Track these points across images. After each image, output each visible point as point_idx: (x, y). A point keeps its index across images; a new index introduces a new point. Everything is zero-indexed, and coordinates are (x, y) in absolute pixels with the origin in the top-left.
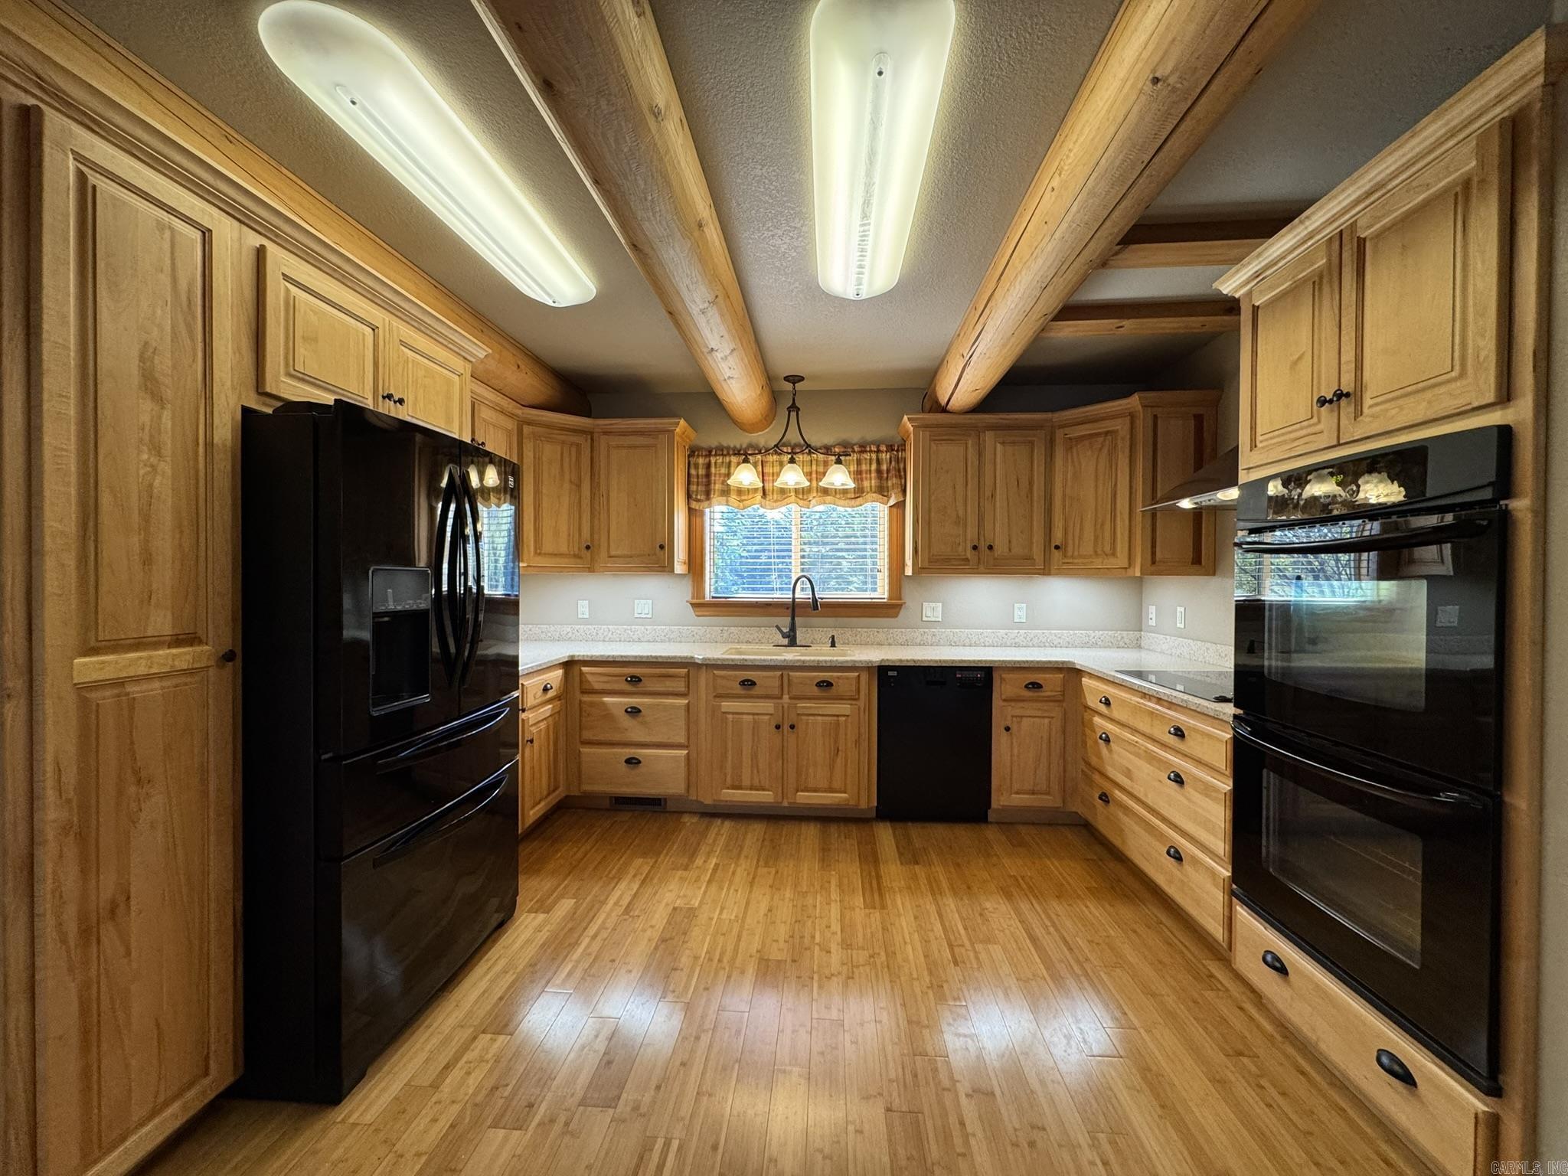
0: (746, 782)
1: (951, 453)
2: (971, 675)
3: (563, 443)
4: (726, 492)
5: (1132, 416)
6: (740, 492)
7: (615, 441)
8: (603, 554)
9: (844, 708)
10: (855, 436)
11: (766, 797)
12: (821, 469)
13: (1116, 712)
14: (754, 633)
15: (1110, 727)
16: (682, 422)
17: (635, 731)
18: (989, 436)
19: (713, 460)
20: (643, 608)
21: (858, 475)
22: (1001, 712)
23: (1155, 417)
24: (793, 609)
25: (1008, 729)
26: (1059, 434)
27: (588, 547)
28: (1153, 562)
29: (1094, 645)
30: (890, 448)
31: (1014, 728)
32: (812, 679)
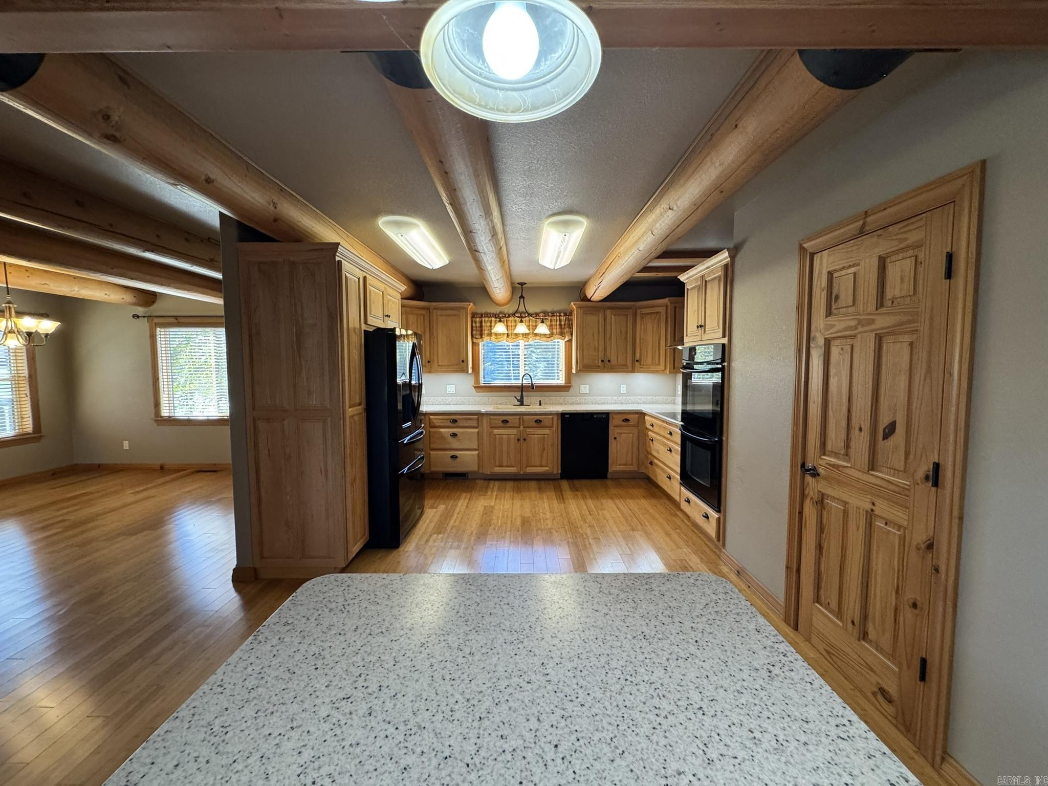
0: (505, 464)
1: (593, 320)
2: (600, 416)
3: (417, 314)
4: (490, 334)
5: (667, 307)
6: (496, 334)
7: (439, 312)
8: (436, 364)
9: (547, 431)
10: (549, 308)
11: (513, 470)
12: (534, 324)
13: (656, 429)
14: (504, 400)
15: (654, 435)
16: (472, 304)
17: (455, 444)
18: (609, 312)
19: (483, 319)
20: (451, 389)
21: (551, 327)
22: (613, 432)
23: (675, 307)
24: (522, 388)
25: (615, 438)
26: (639, 311)
27: (429, 362)
28: (674, 368)
29: (656, 403)
30: (565, 315)
31: (618, 439)
32: (533, 419)
